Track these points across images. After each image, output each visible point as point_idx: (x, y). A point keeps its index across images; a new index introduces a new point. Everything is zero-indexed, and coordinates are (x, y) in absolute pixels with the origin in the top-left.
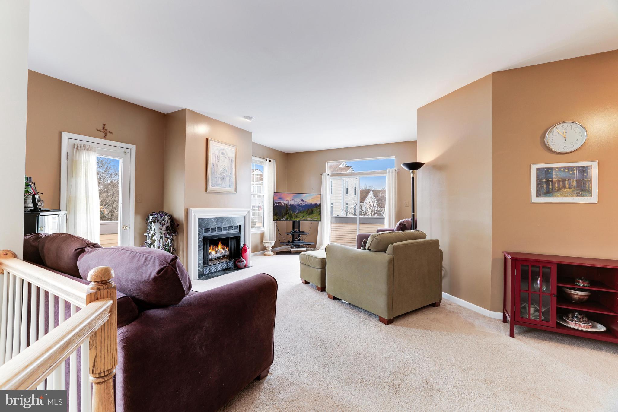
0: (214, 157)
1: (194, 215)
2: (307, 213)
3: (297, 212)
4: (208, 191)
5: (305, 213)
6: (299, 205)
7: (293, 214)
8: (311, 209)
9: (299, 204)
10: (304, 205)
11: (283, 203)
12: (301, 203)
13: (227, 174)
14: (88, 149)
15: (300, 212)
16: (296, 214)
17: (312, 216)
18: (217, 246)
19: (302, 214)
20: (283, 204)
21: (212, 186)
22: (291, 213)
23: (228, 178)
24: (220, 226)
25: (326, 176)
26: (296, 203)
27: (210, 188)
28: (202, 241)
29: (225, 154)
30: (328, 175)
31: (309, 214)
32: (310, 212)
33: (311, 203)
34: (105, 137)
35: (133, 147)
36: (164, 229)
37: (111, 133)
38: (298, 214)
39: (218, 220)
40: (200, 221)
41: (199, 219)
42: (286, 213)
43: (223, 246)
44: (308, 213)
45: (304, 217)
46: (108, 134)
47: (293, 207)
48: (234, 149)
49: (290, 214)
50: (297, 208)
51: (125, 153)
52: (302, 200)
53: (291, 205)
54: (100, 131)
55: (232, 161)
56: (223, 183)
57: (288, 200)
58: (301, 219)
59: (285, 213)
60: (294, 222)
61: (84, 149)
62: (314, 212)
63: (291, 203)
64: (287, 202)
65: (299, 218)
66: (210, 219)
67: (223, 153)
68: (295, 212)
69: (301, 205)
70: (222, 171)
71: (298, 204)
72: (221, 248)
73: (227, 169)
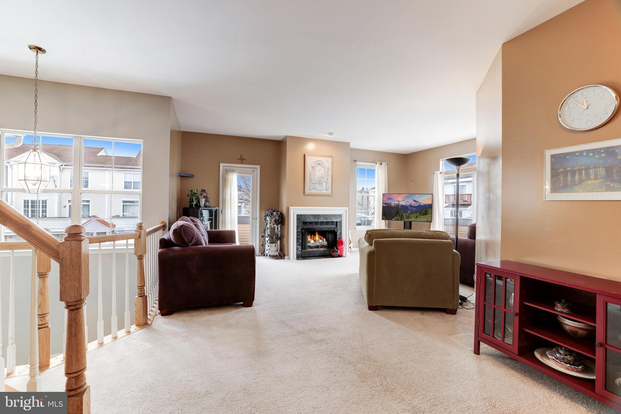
0: (311, 168)
1: (294, 212)
2: (420, 214)
3: (409, 213)
4: (306, 193)
5: (418, 214)
6: (411, 206)
7: (404, 215)
8: (425, 210)
9: (412, 204)
10: (416, 205)
11: (393, 203)
12: (413, 203)
13: (323, 180)
14: (233, 171)
15: (412, 212)
16: (407, 214)
17: (426, 216)
18: (315, 235)
19: (415, 215)
20: (393, 205)
21: (309, 190)
22: (402, 214)
23: (324, 184)
24: (316, 221)
25: (437, 174)
26: (408, 204)
27: (307, 191)
28: (300, 231)
29: (322, 164)
30: (441, 173)
31: (423, 215)
32: (424, 212)
33: (425, 204)
34: (242, 163)
35: (258, 167)
36: (273, 220)
37: (245, 160)
38: (411, 215)
39: (314, 216)
40: (299, 216)
41: (297, 215)
42: (397, 214)
43: (320, 236)
44: (422, 213)
45: (417, 217)
46: (244, 161)
47: (405, 208)
48: (330, 160)
49: (400, 214)
50: (408, 208)
51: (254, 171)
52: (415, 201)
53: (402, 205)
54: (239, 159)
55: (328, 169)
56: (319, 187)
57: (398, 201)
58: (413, 219)
59: (395, 213)
60: (405, 222)
61: (230, 172)
62: (428, 213)
63: (403, 203)
64: (397, 202)
65: (411, 218)
66: (308, 215)
67: (319, 164)
68: (407, 212)
69: (413, 205)
70: (319, 178)
71: (410, 204)
72: (319, 237)
73: (323, 176)
